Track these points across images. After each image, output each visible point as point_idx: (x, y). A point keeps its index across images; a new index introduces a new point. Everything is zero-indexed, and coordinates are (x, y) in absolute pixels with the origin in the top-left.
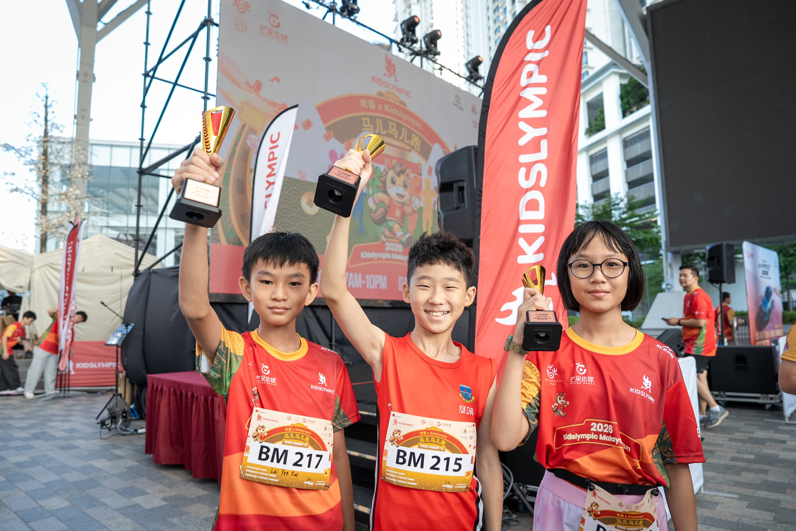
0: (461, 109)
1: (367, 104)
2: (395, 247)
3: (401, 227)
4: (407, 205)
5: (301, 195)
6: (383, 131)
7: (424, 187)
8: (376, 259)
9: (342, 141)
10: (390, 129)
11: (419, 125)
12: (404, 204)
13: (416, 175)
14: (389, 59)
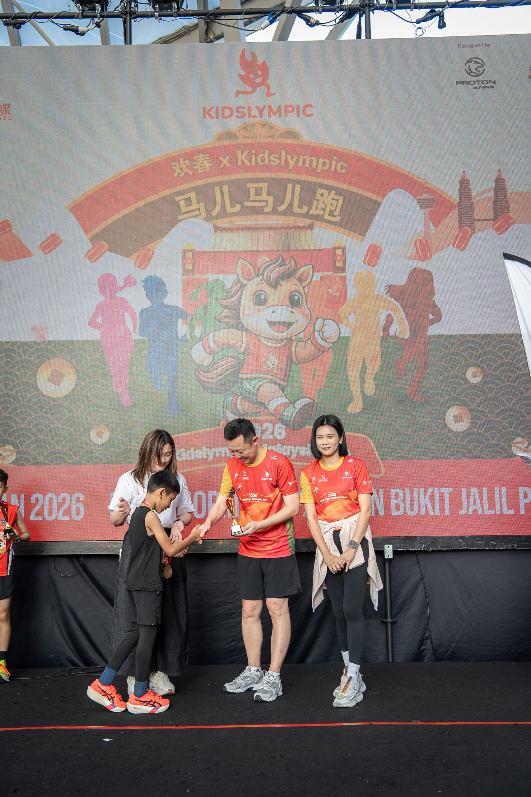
0: (489, 84)
1: (191, 167)
2: (263, 432)
3: (283, 388)
4: (300, 340)
5: (38, 367)
6: (233, 206)
7: (352, 293)
8: (210, 460)
9: (127, 254)
10: (252, 196)
11: (339, 167)
12: (290, 340)
13: (330, 273)
14: (249, 58)
